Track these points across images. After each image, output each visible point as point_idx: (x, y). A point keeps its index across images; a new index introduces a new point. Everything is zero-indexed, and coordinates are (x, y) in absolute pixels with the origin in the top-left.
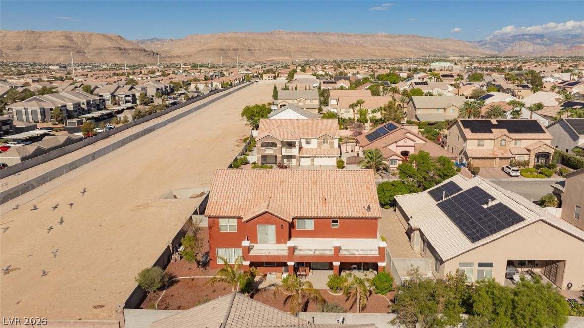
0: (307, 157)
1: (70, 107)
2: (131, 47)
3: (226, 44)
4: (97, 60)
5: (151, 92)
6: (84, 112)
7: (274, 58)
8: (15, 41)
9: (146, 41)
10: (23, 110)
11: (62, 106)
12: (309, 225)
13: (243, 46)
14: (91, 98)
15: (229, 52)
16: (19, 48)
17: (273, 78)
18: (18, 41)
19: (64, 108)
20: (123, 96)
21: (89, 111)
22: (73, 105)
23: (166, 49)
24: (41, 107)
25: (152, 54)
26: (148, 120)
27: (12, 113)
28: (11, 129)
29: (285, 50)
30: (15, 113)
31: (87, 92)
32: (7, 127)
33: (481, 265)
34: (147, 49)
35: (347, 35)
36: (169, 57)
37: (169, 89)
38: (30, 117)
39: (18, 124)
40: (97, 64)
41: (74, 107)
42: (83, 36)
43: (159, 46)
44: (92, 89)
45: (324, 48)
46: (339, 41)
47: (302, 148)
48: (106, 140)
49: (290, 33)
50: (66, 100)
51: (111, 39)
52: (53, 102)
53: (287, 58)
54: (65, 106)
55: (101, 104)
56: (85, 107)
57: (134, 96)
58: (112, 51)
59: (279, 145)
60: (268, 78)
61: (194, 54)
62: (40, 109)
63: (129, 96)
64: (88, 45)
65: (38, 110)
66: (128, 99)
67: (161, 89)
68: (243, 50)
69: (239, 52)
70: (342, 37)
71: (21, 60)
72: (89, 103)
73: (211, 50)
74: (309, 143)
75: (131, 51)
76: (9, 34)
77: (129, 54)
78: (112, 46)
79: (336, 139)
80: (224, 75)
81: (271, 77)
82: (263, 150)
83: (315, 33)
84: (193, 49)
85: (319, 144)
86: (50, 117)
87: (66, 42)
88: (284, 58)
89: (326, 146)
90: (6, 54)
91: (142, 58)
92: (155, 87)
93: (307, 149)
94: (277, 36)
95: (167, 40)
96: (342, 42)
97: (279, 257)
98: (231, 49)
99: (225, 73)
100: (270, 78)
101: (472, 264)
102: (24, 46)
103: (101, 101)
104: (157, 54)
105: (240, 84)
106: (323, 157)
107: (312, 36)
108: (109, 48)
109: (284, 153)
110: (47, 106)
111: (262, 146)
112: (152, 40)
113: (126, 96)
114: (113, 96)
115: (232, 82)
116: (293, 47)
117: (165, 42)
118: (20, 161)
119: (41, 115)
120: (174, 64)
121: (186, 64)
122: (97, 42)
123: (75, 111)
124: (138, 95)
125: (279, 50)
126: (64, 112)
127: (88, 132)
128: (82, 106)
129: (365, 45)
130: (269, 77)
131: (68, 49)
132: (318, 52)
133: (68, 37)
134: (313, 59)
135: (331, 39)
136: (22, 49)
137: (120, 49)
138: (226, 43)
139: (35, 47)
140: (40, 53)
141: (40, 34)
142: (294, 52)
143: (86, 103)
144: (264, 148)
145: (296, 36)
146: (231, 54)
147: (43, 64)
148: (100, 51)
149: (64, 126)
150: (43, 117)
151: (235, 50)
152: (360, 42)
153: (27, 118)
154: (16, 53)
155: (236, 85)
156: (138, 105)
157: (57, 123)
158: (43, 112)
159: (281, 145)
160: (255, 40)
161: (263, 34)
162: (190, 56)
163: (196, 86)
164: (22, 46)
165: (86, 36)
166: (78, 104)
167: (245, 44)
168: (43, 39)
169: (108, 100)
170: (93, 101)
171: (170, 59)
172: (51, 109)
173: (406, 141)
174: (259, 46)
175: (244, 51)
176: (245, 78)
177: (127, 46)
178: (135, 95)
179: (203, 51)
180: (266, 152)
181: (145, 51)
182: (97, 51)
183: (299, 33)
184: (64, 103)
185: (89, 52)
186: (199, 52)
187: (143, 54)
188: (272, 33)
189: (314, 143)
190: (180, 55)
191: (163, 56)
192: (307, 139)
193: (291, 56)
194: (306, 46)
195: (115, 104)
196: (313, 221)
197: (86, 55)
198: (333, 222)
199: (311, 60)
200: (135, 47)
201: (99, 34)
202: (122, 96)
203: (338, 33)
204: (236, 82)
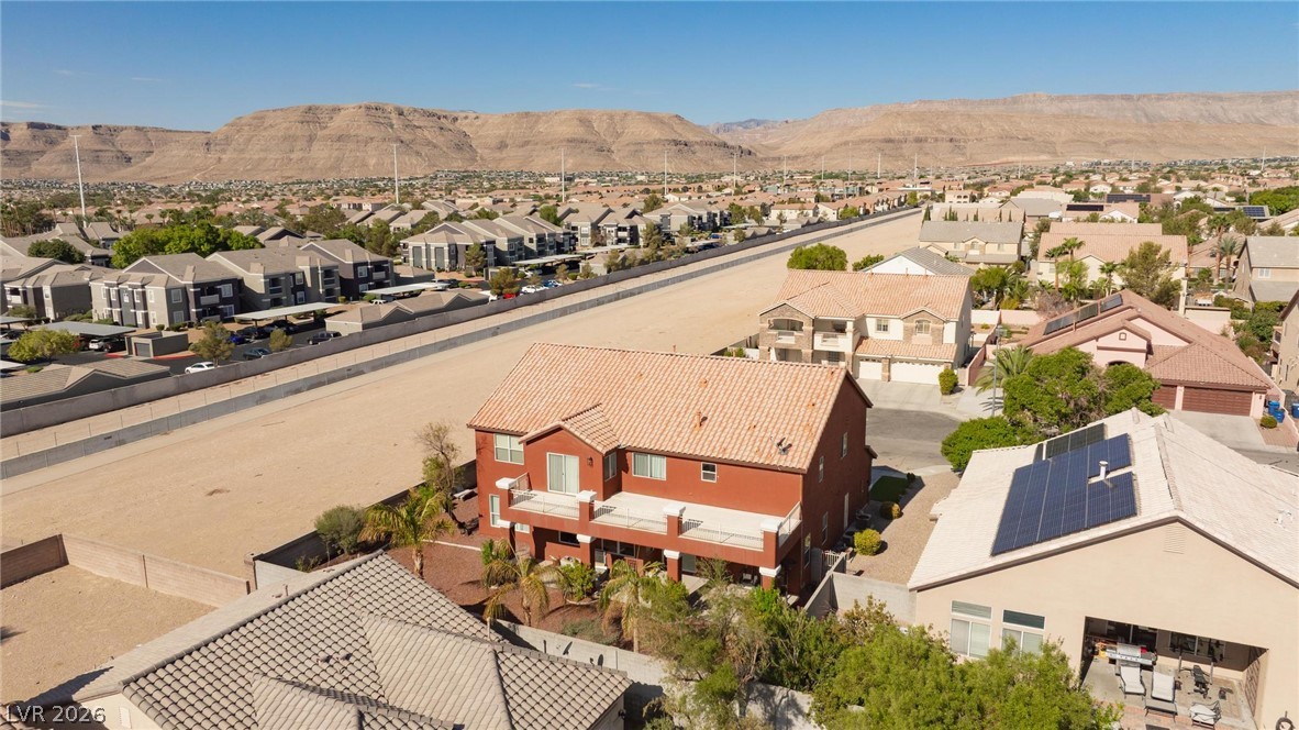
0: (874, 361)
1: (502, 245)
2: (698, 139)
3: (899, 128)
4: (629, 165)
5: (677, 222)
6: (529, 254)
7: (1011, 159)
8: (497, 132)
9: (734, 127)
10: (424, 248)
11: (487, 243)
12: (658, 469)
13: (940, 131)
14: (549, 228)
15: (904, 146)
16: (502, 146)
17: (967, 200)
18: (503, 132)
19: (491, 246)
20: (613, 229)
21: (541, 253)
22: (509, 241)
23: (771, 142)
24: (452, 242)
25: (739, 153)
26: (638, 277)
27: (408, 252)
28: (387, 277)
29: (1042, 139)
30: (411, 252)
31: (548, 219)
32: (381, 275)
33: (1010, 617)
34: (731, 143)
35: (1221, 99)
36: (774, 159)
37: (718, 220)
38: (433, 260)
39: (404, 271)
40: (630, 174)
41: (509, 246)
42: (611, 117)
43: (758, 136)
44: (558, 215)
45: (1147, 132)
46: (1195, 114)
47: (867, 338)
48: (534, 307)
49: (1062, 99)
50: (498, 231)
51: (663, 122)
52: (473, 234)
53: (1044, 157)
54: (494, 242)
55: (567, 243)
56: (533, 246)
57: (634, 229)
58: (661, 147)
59: (808, 328)
60: (956, 200)
61: (827, 152)
62: (449, 246)
63: (624, 229)
64: (618, 135)
65: (446, 248)
66: (621, 234)
67: (700, 218)
68: (936, 140)
69: (926, 145)
70: (1204, 104)
71: (503, 167)
72: (541, 239)
73: (864, 141)
74: (885, 328)
75: (697, 147)
76: (490, 121)
77: (694, 153)
78: (663, 138)
79: (947, 322)
80: (868, 193)
81: (965, 197)
82: (772, 335)
83: (1128, 98)
84: (825, 141)
85: (908, 333)
86: (464, 262)
87: (580, 132)
88: (1036, 158)
89: (922, 338)
90: (482, 158)
91: (718, 162)
92: (687, 213)
93: (878, 342)
94: (1027, 106)
95: (776, 122)
96: (1202, 116)
97: (561, 521)
98: (911, 138)
99: (869, 188)
100: (962, 200)
101: (985, 611)
102: (511, 142)
103: (567, 237)
104: (750, 153)
105: (890, 211)
106: (914, 362)
107: (1118, 103)
108: (657, 142)
109: (818, 347)
110: (462, 240)
111: (770, 328)
112: (745, 125)
113: (620, 229)
114: (595, 227)
115: (868, 207)
116: (1063, 131)
117: (773, 128)
118: (361, 330)
119: (450, 257)
120: (780, 172)
121: (806, 172)
122: (638, 130)
123: (512, 253)
124: (642, 227)
125: (1025, 140)
126: (491, 253)
127: (502, 289)
128: (526, 243)
129: (1274, 121)
130: (959, 197)
131: (582, 145)
132: (1128, 141)
133: (585, 121)
134: (1113, 161)
135: (1172, 110)
136: (506, 146)
137: (677, 143)
138: (900, 125)
139: (527, 143)
140: (536, 153)
141: (539, 117)
142: (1064, 143)
143: (535, 239)
144: (775, 332)
145: (1076, 106)
146: (907, 149)
147: (537, 173)
148: (638, 147)
149: (484, 279)
150: (454, 262)
151: (919, 140)
152: (1257, 114)
153: (428, 263)
154: (497, 155)
155: (877, 214)
156: (639, 247)
157: (474, 273)
158: (454, 252)
159: (812, 328)
160: (969, 116)
161: (994, 102)
162: (818, 156)
163: (781, 214)
164: (509, 141)
165: (617, 118)
166: (521, 239)
167: (944, 127)
168: (541, 127)
169: (586, 236)
170: (549, 235)
171: (776, 163)
172: (467, 247)
173: (1123, 336)
174: (976, 130)
175: (939, 143)
176: (905, 201)
177: (690, 137)
178: (636, 227)
179: (846, 143)
180: (779, 341)
181: (725, 145)
182: (632, 148)
183: (1085, 98)
184: (492, 236)
185: (619, 150)
186: (837, 146)
187: (721, 151)
188: (1015, 101)
189: (897, 329)
190: (797, 154)
191: (761, 156)
192: (879, 320)
193: (1054, 153)
194: (1097, 129)
195: (597, 245)
196: (664, 460)
197: (613, 156)
198: (706, 468)
199: (1106, 161)
200: (707, 138)
201: (640, 114)
202: (610, 229)
203: (1193, 95)
204: (879, 208)
